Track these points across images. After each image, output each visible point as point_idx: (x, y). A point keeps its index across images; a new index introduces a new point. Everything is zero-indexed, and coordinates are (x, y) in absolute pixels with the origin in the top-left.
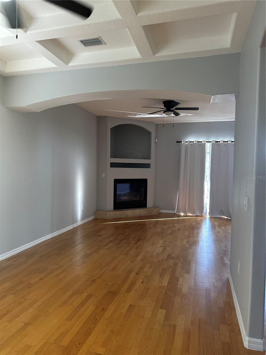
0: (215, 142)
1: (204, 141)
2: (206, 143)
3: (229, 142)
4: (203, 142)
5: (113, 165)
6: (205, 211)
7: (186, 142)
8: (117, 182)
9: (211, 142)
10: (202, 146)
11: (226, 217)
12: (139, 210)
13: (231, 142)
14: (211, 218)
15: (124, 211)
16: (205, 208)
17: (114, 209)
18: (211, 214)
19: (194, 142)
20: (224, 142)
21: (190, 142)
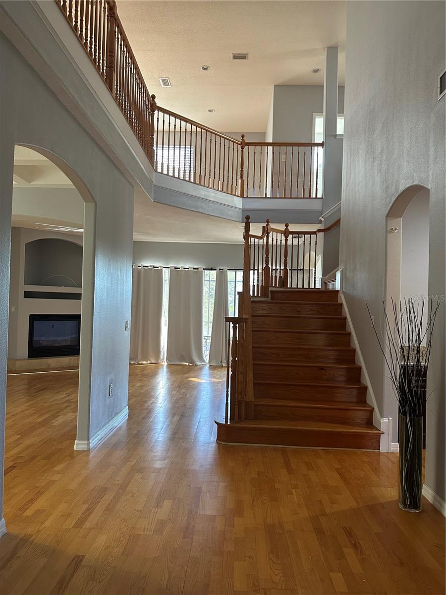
0: (173, 268)
1: (160, 266)
2: (164, 269)
3: (190, 269)
4: (159, 268)
5: (28, 295)
6: (161, 357)
7: (139, 266)
8: (33, 318)
9: (169, 268)
10: (158, 272)
11: (187, 364)
12: (69, 358)
13: (192, 270)
14: (169, 366)
15: (44, 360)
16: (162, 353)
17: (29, 357)
18: (169, 361)
19: (149, 267)
20: (184, 268)
21: (144, 267)
